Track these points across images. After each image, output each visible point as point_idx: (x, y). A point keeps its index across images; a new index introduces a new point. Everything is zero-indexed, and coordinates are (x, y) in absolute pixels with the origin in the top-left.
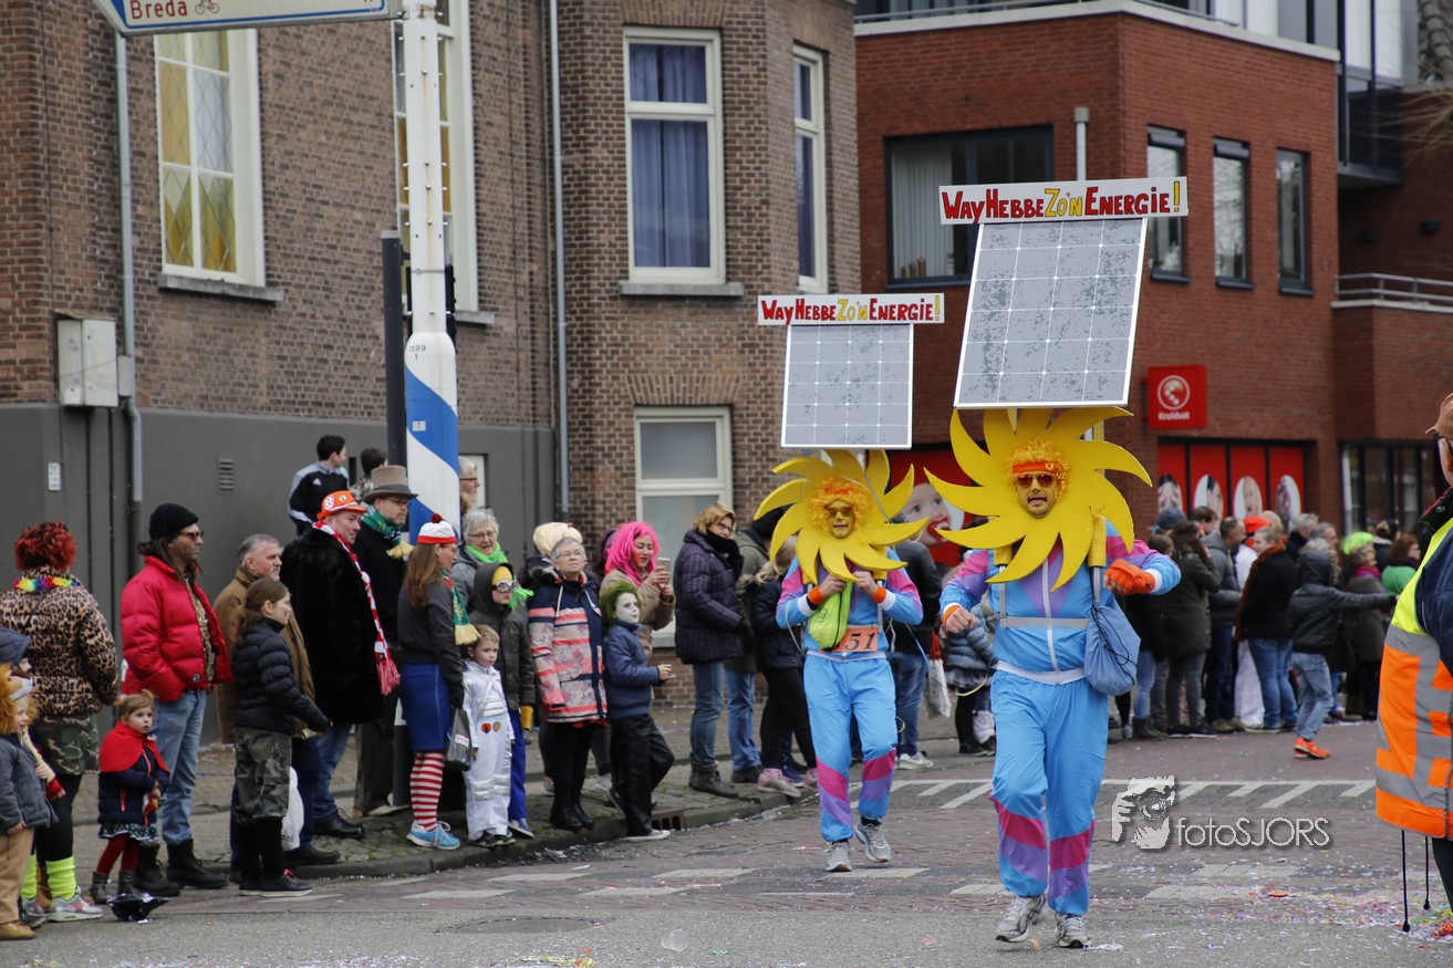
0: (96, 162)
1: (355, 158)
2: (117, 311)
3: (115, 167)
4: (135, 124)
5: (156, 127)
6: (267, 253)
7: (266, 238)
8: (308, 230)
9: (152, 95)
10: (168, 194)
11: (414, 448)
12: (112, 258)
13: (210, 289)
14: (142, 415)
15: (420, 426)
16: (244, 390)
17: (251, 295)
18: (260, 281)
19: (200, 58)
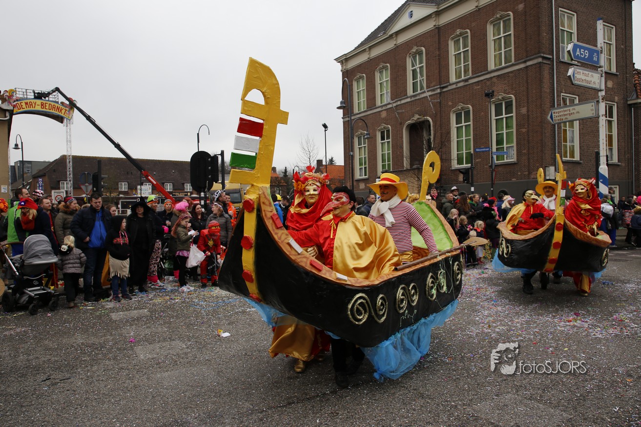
0: (552, 144)
2: (555, 166)
3: (555, 144)
4: (558, 138)
5: (561, 138)
6: (580, 156)
7: (580, 153)
9: (561, 133)
10: (563, 148)
11: (600, 184)
12: (554, 158)
13: (570, 161)
15: (601, 180)
17: (577, 162)
18: (579, 160)
19: (569, 127)
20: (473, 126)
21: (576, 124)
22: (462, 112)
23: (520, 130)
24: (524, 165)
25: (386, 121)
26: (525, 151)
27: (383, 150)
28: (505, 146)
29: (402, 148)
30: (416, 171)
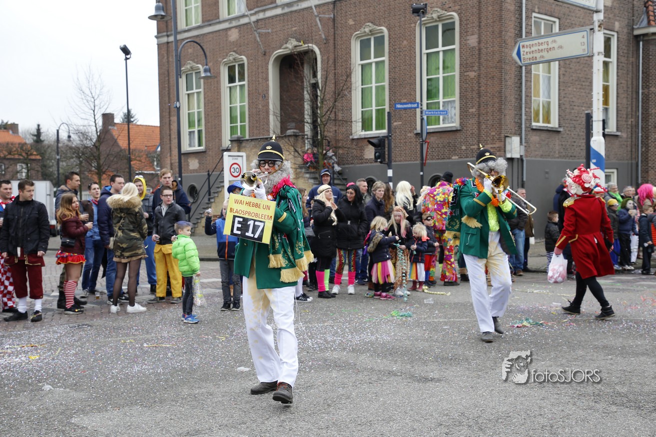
0: (517, 99)
1: (584, 94)
2: (520, 135)
3: (521, 100)
4: (526, 89)
5: (531, 89)
6: (559, 119)
7: (559, 115)
8: (571, 113)
9: (531, 81)
10: (534, 106)
12: (519, 121)
13: (544, 128)
14: (527, 160)
15: (594, 161)
16: (552, 153)
17: (554, 129)
18: (557, 126)
19: (544, 71)
20: (389, 65)
21: (555, 66)
22: (369, 40)
23: (466, 74)
24: (472, 134)
25: (238, 47)
26: (474, 110)
27: (233, 100)
28: (441, 99)
29: (265, 97)
30: (292, 139)
